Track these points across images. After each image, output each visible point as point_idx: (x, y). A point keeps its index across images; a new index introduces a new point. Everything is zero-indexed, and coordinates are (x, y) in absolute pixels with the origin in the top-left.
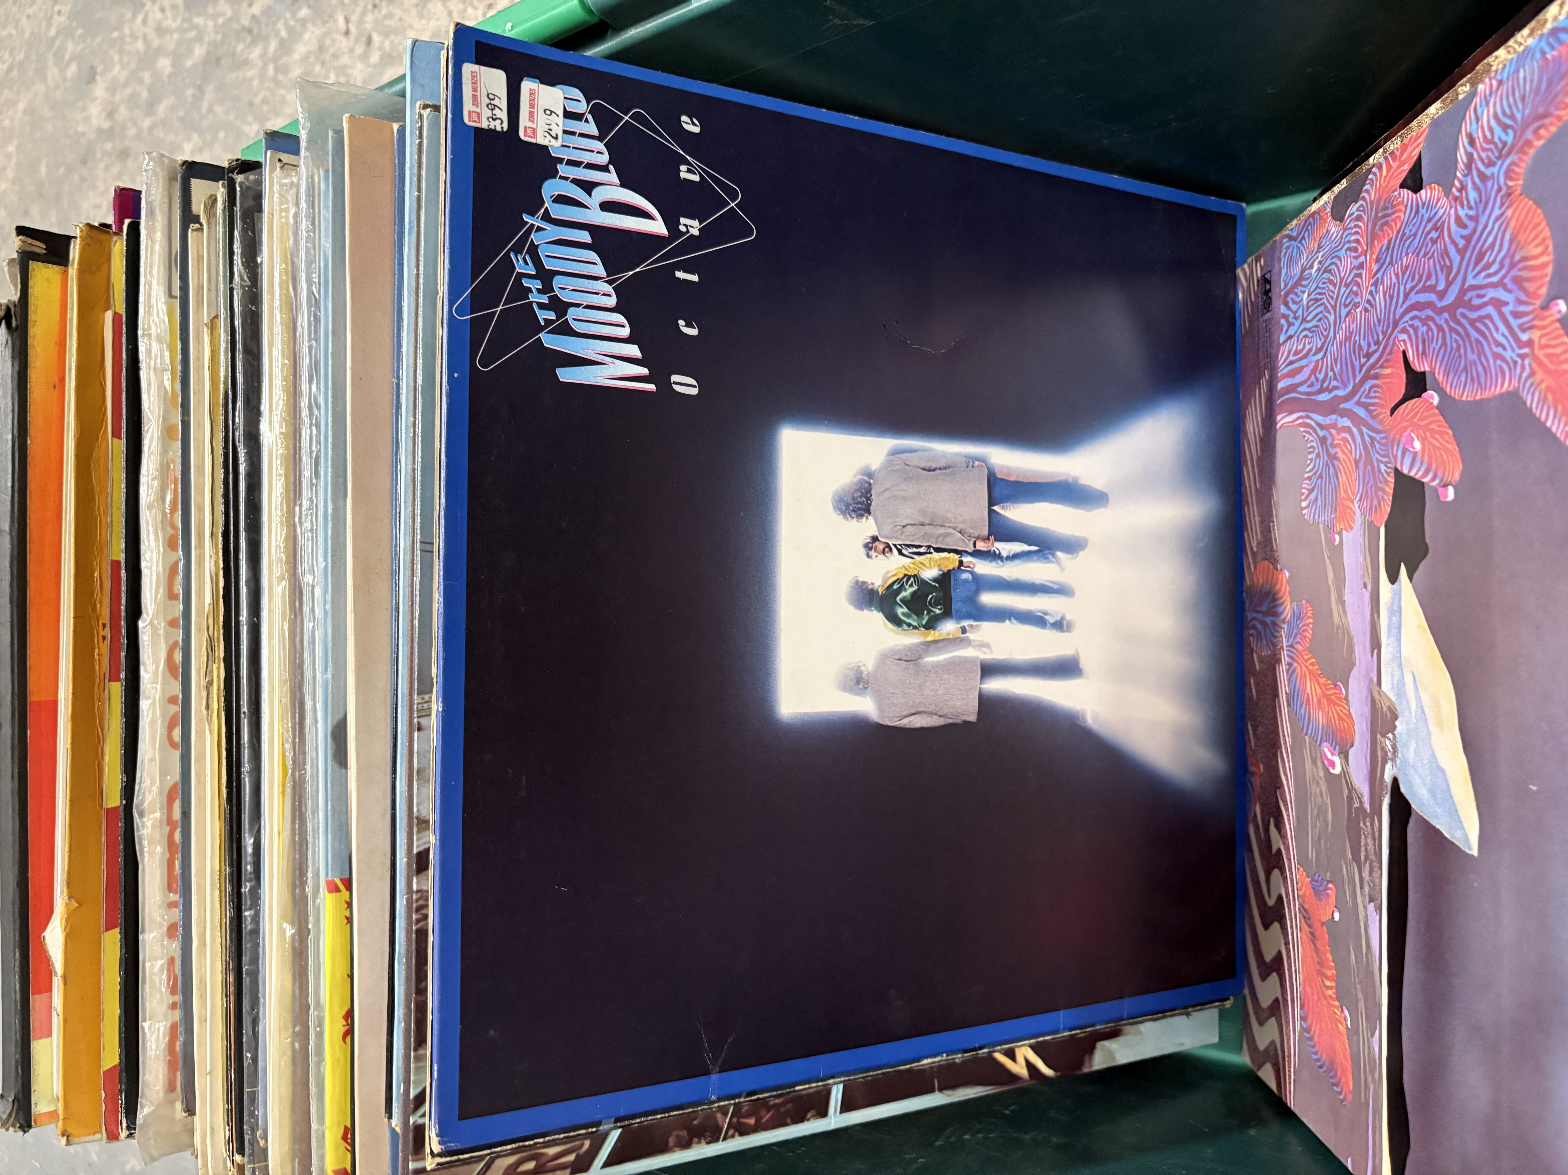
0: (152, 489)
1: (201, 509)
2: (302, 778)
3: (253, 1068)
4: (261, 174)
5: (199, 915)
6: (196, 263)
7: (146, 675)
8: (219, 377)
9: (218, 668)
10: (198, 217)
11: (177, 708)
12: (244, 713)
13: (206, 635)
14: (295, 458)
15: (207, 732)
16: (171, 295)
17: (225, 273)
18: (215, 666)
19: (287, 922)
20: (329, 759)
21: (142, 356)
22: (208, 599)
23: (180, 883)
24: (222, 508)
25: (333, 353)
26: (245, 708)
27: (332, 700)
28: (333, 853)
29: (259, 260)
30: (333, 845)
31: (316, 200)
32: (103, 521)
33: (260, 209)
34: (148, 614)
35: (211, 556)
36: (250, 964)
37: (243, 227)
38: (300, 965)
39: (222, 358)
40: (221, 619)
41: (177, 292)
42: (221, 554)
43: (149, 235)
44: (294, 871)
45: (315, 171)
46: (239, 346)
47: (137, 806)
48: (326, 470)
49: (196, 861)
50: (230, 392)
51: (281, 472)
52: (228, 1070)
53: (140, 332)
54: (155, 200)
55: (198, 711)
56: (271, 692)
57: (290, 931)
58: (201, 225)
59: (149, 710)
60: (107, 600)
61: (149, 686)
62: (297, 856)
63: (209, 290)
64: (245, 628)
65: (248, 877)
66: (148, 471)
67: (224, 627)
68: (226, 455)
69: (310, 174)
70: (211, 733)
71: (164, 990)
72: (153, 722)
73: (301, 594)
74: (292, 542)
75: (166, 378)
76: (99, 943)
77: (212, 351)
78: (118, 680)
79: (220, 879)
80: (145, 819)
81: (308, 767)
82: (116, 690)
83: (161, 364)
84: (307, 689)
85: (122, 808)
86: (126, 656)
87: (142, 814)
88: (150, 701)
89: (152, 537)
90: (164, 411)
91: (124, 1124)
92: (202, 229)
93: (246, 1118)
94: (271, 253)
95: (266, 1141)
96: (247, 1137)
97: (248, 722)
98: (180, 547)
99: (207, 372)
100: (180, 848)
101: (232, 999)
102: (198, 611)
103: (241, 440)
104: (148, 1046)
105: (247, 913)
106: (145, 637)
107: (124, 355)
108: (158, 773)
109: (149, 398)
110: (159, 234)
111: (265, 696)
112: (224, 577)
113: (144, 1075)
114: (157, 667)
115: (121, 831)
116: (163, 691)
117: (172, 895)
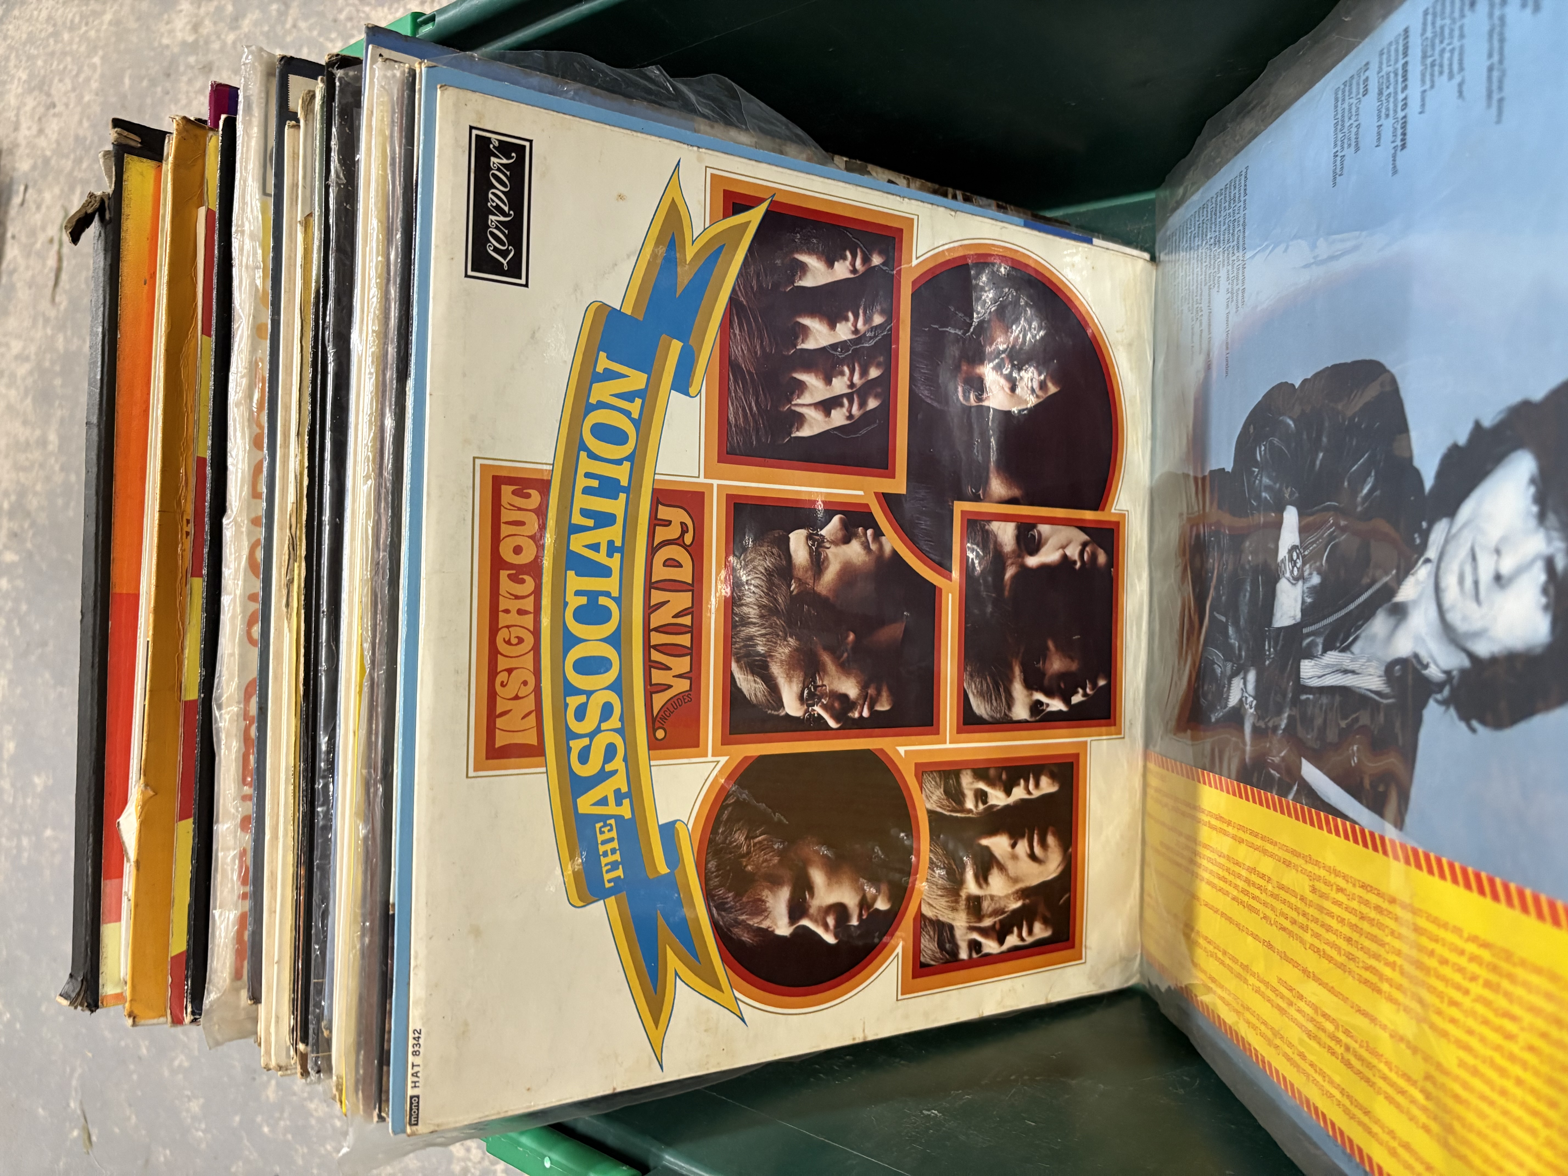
0: (241, 387)
1: (287, 409)
3: (320, 960)
4: (361, 71)
5: (272, 808)
6: (291, 160)
7: (227, 572)
8: (311, 276)
9: (300, 567)
10: (296, 113)
11: (258, 606)
12: (323, 612)
13: (289, 534)
15: (286, 630)
16: (265, 193)
17: (321, 170)
18: (296, 565)
19: (360, 821)
21: (235, 253)
22: (291, 498)
23: (255, 777)
24: (309, 406)
26: (324, 608)
29: (356, 157)
32: (191, 416)
33: (358, 104)
34: (232, 511)
35: (296, 456)
36: (320, 859)
37: (340, 123)
39: (315, 256)
40: (304, 517)
41: (271, 189)
42: (306, 453)
43: (245, 130)
46: (333, 244)
47: (216, 699)
49: (271, 756)
50: (321, 292)
51: (373, 370)
52: (295, 961)
53: (234, 229)
54: (251, 96)
55: (278, 609)
56: (351, 593)
57: (363, 827)
58: (298, 121)
59: (229, 606)
60: (191, 496)
61: (230, 582)
63: (304, 187)
64: (327, 528)
65: (322, 774)
66: (237, 368)
67: (307, 526)
68: (315, 355)
70: (290, 631)
71: (235, 878)
72: (233, 617)
74: (378, 443)
75: (257, 276)
76: (172, 831)
77: (305, 249)
78: (201, 576)
79: (294, 774)
80: (223, 711)
82: (198, 586)
83: (253, 261)
85: (200, 701)
86: (209, 553)
87: (220, 707)
88: (231, 597)
89: (239, 434)
90: (255, 309)
91: (189, 1010)
92: (299, 126)
93: (311, 1008)
94: (369, 149)
95: (331, 1032)
96: (311, 1027)
97: (327, 622)
98: (265, 445)
99: (299, 271)
100: (256, 743)
101: (302, 891)
102: (281, 510)
103: (331, 339)
104: (217, 933)
105: (319, 809)
106: (228, 533)
107: (216, 252)
108: (237, 668)
109: (241, 296)
110: (255, 130)
111: (345, 596)
112: (309, 476)
113: (212, 961)
114: (239, 564)
115: (198, 724)
116: (244, 588)
117: (246, 788)
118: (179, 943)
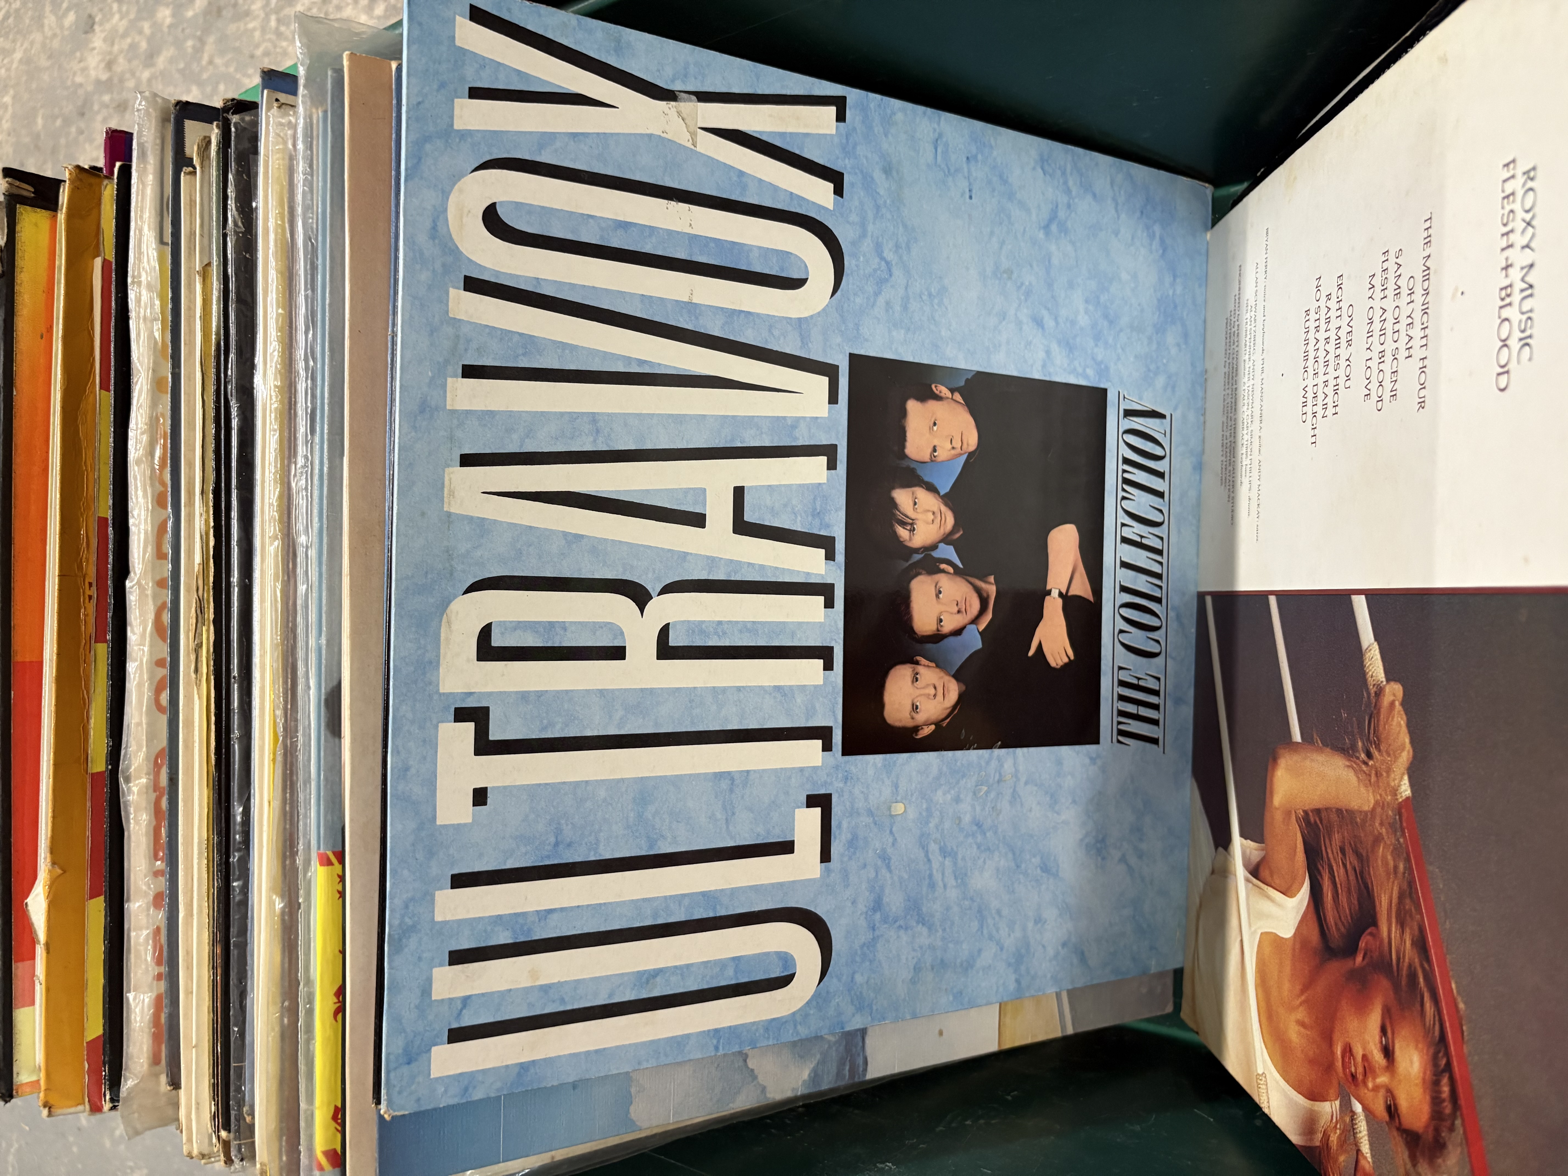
0: (141, 443)
1: (191, 465)
2: (294, 745)
3: (240, 1042)
4: (257, 115)
5: (186, 884)
6: (188, 207)
7: (133, 636)
8: (211, 327)
9: (208, 631)
10: (192, 159)
11: (165, 672)
12: (234, 677)
13: (196, 596)
14: (290, 413)
15: (196, 697)
16: (162, 242)
17: (218, 218)
18: (204, 629)
19: (277, 894)
20: (323, 728)
21: (132, 304)
22: (198, 559)
23: (166, 852)
24: (213, 464)
25: (330, 305)
26: (235, 673)
27: (326, 666)
28: (325, 825)
29: (254, 204)
30: (325, 816)
31: (315, 143)
32: (90, 476)
33: (255, 151)
34: (135, 573)
35: (201, 515)
36: (238, 936)
37: (237, 171)
38: (290, 938)
39: (215, 307)
40: (211, 579)
41: (168, 239)
42: (211, 512)
43: (140, 178)
44: (285, 841)
45: (314, 110)
46: (232, 295)
47: (123, 772)
48: (324, 427)
49: (183, 829)
50: (222, 344)
51: (276, 427)
52: (214, 1044)
53: (129, 280)
54: (146, 142)
55: (187, 674)
56: (262, 656)
57: (279, 905)
58: (195, 168)
59: (135, 674)
60: (93, 558)
61: (136, 648)
62: (288, 826)
63: (202, 236)
64: (236, 589)
65: (237, 846)
66: (137, 424)
67: (214, 588)
68: (218, 409)
69: (308, 113)
70: (199, 698)
71: (149, 959)
72: (140, 685)
73: (295, 555)
74: (286, 500)
75: (155, 328)
76: (82, 911)
77: (204, 300)
78: (105, 641)
79: (207, 848)
80: (131, 785)
81: (300, 734)
82: (102, 651)
83: (151, 313)
84: (300, 654)
85: (107, 773)
86: (113, 617)
87: (128, 780)
88: (136, 664)
89: (140, 493)
90: (154, 362)
91: (108, 1096)
92: (195, 173)
93: (232, 1094)
94: (266, 196)
95: (253, 1118)
96: (233, 1113)
97: (239, 687)
98: (169, 505)
99: (198, 323)
100: (167, 815)
101: (219, 970)
102: (187, 571)
103: (234, 394)
104: (133, 1017)
105: (235, 884)
106: (132, 598)
107: (113, 303)
108: (144, 737)
109: (139, 349)
110: (151, 177)
111: (256, 660)
112: (214, 536)
113: (127, 1047)
114: (145, 630)
115: (107, 797)
116: (151, 653)
117: (159, 863)
118: (95, 1027)
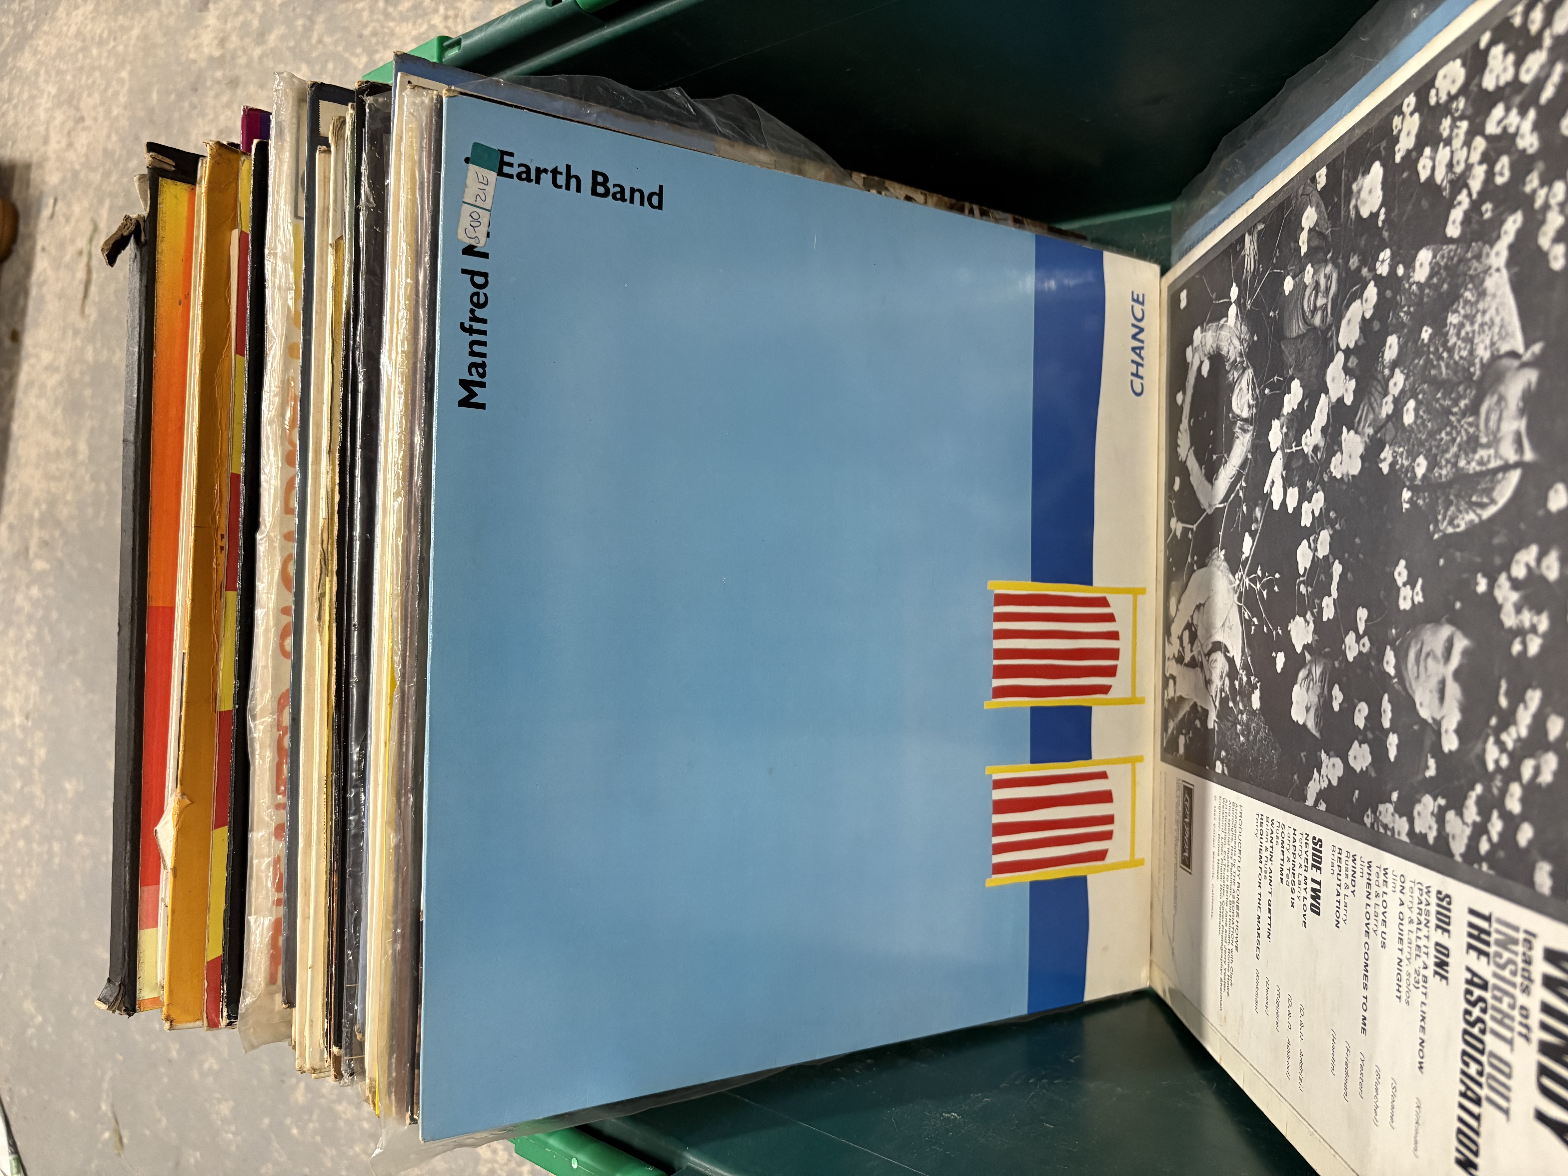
0: (273, 405)
1: (318, 426)
3: (352, 965)
4: (390, 97)
5: (305, 816)
6: (322, 183)
7: (261, 586)
8: (342, 297)
9: (331, 581)
10: (327, 139)
11: (290, 619)
12: (355, 625)
13: (320, 549)
15: (318, 643)
16: (296, 216)
17: (351, 194)
18: (328, 579)
19: (391, 830)
21: (268, 275)
22: (323, 513)
23: (288, 786)
24: (340, 425)
26: (355, 621)
29: (386, 182)
32: (225, 433)
33: (387, 130)
34: (265, 526)
35: (328, 473)
36: (353, 866)
37: (370, 149)
39: (346, 278)
40: (336, 533)
41: (303, 213)
42: (337, 470)
43: (278, 155)
44: (400, 780)
46: (363, 267)
47: (250, 710)
49: (304, 766)
50: (352, 312)
51: (400, 391)
52: (329, 966)
53: (267, 251)
54: (284, 121)
55: (310, 622)
56: (381, 606)
57: (393, 838)
58: (328, 146)
59: (263, 620)
60: (225, 511)
61: (264, 596)
62: (403, 766)
63: (335, 210)
64: (358, 543)
65: (354, 783)
66: (270, 387)
67: (338, 541)
68: (346, 374)
70: (322, 644)
71: (270, 885)
72: (267, 631)
74: (408, 461)
75: (289, 297)
76: (207, 840)
77: (336, 271)
78: (235, 589)
79: (326, 784)
80: (257, 722)
82: (233, 599)
83: (286, 283)
85: (234, 712)
86: (242, 567)
87: (254, 718)
88: (265, 610)
89: (272, 452)
90: (287, 329)
91: (225, 1014)
92: (330, 151)
93: (344, 1012)
94: (398, 173)
95: (364, 1035)
96: (344, 1030)
97: (359, 635)
98: (297, 462)
99: (330, 292)
100: (289, 753)
101: (335, 898)
102: (312, 525)
103: (361, 359)
104: (253, 939)
105: (351, 818)
106: (261, 548)
107: (249, 273)
108: (270, 680)
109: (273, 317)
110: (287, 154)
111: (375, 609)
112: (340, 492)
113: (248, 966)
114: (272, 580)
115: (233, 734)
116: (277, 602)
117: (280, 797)
118: (215, 948)
